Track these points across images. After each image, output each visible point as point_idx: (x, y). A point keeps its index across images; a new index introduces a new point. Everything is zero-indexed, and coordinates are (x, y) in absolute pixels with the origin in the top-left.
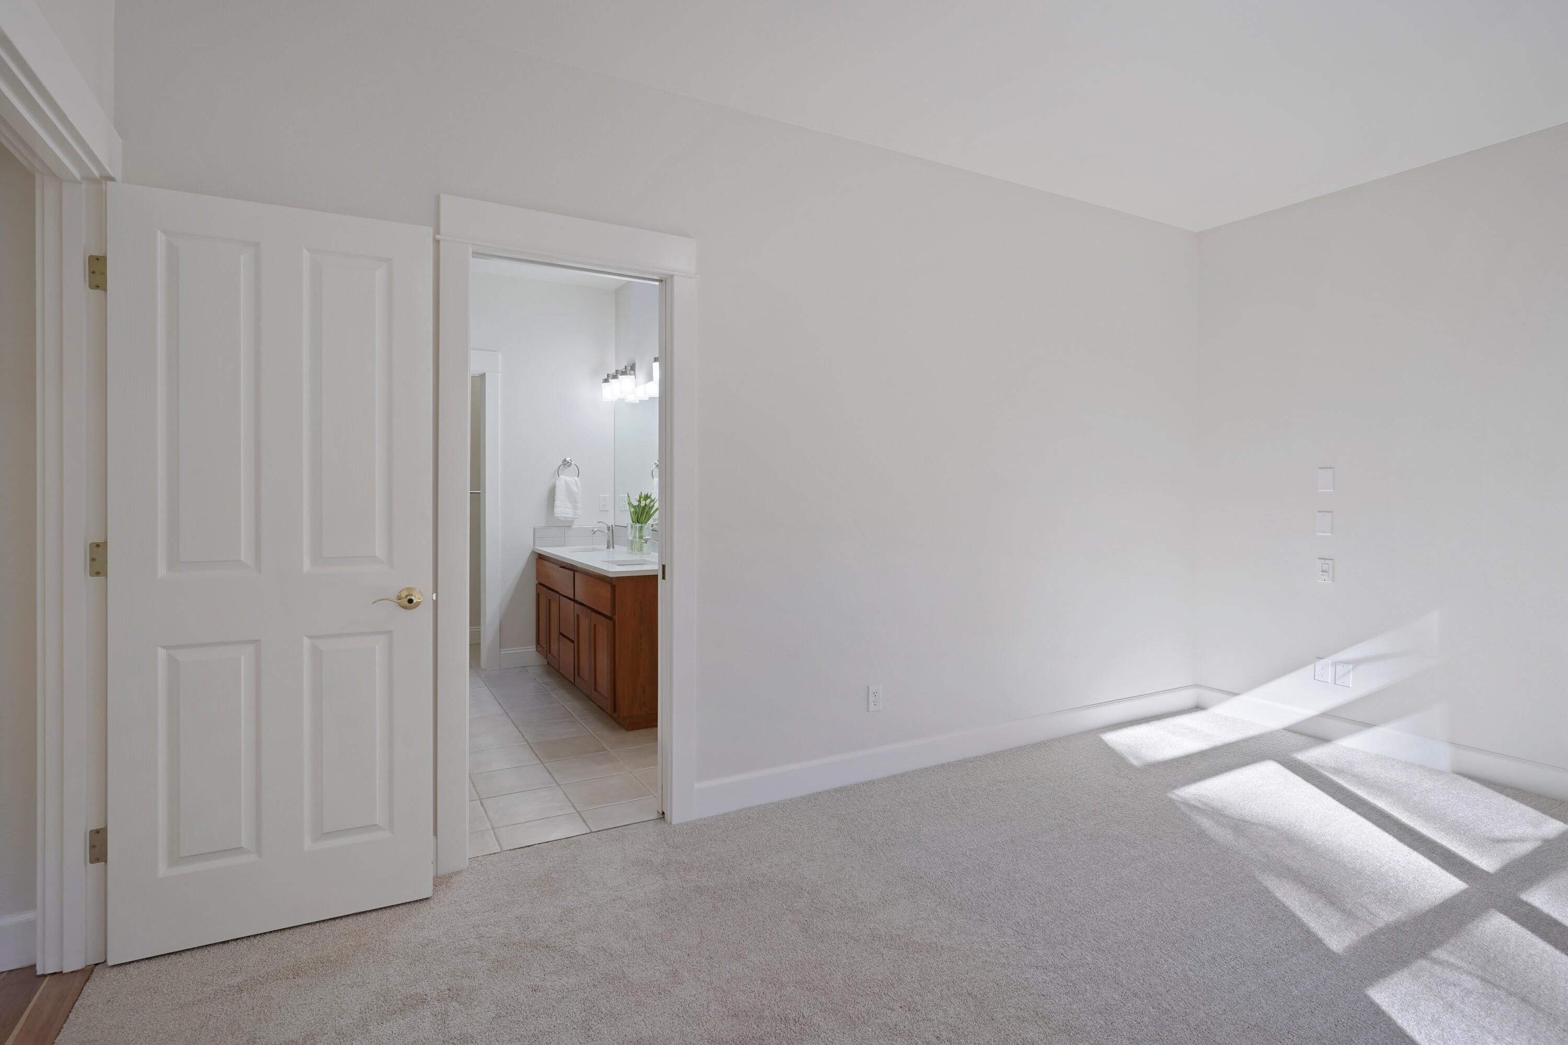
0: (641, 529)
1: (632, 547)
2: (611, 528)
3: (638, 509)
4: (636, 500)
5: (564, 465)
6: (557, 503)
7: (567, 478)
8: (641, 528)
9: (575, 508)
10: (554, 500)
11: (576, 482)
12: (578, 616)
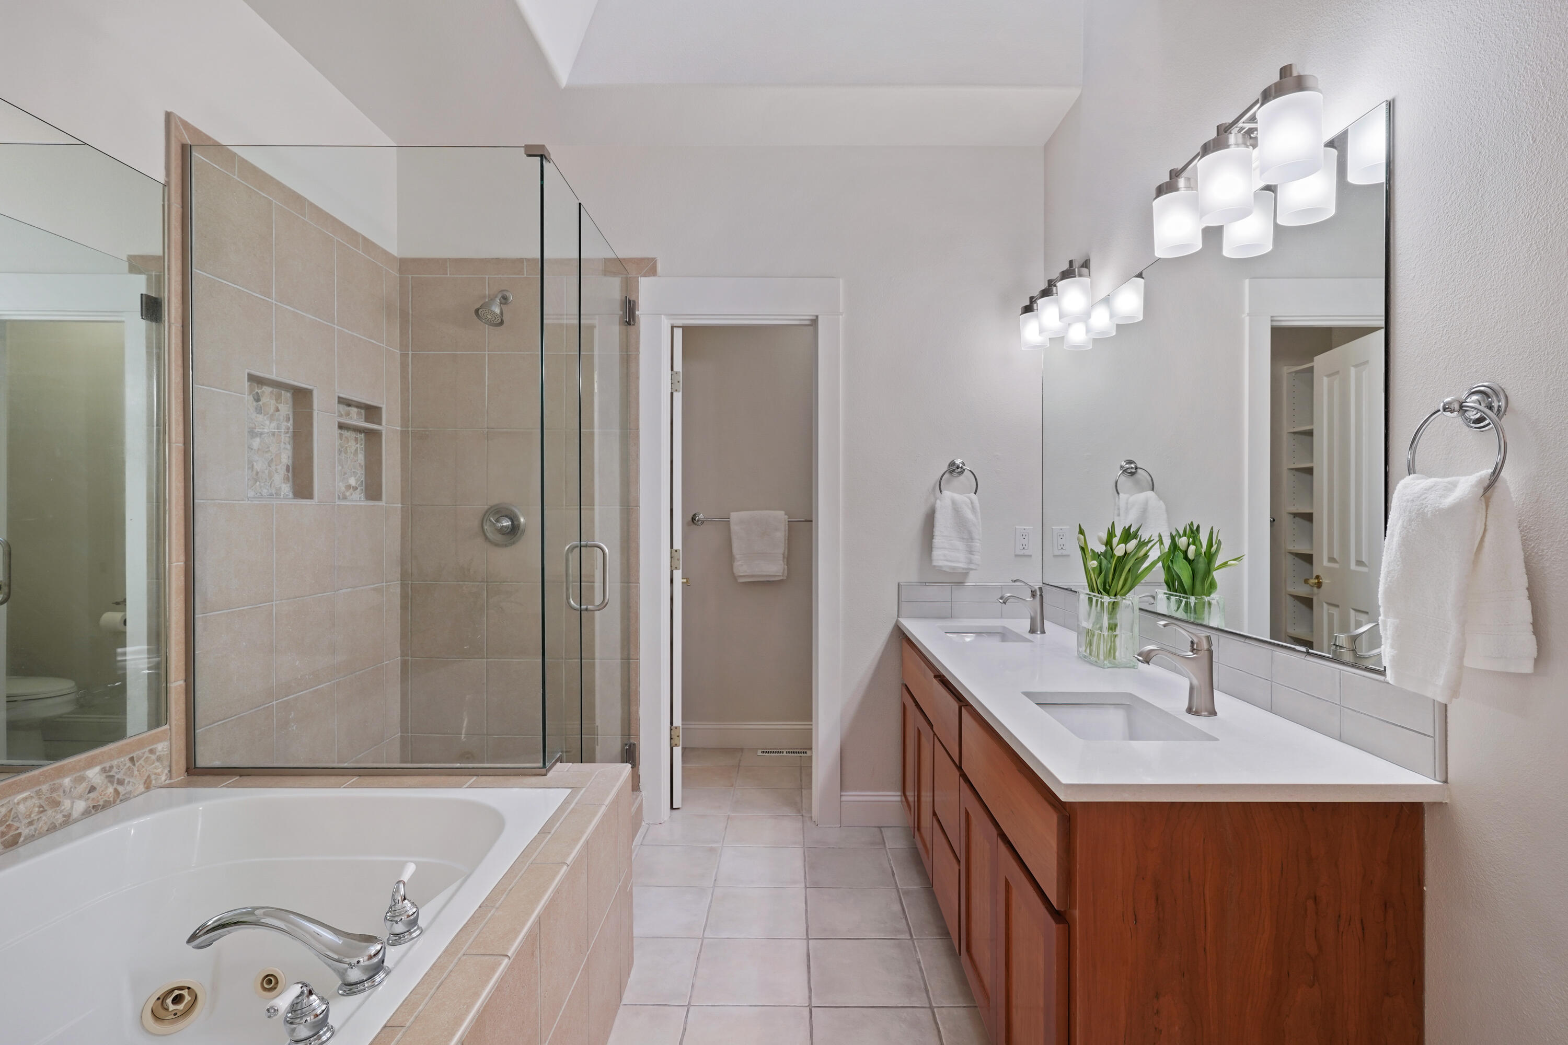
0: (1113, 609)
1: (1091, 644)
2: (1038, 593)
3: (1104, 562)
4: (1100, 540)
5: (952, 472)
6: (937, 541)
7: (957, 496)
8: (1114, 605)
9: (970, 551)
10: (933, 536)
11: (972, 503)
12: (967, 813)
